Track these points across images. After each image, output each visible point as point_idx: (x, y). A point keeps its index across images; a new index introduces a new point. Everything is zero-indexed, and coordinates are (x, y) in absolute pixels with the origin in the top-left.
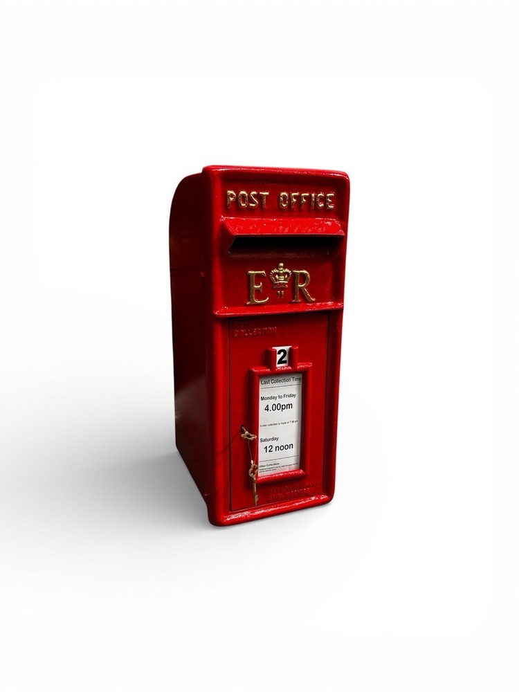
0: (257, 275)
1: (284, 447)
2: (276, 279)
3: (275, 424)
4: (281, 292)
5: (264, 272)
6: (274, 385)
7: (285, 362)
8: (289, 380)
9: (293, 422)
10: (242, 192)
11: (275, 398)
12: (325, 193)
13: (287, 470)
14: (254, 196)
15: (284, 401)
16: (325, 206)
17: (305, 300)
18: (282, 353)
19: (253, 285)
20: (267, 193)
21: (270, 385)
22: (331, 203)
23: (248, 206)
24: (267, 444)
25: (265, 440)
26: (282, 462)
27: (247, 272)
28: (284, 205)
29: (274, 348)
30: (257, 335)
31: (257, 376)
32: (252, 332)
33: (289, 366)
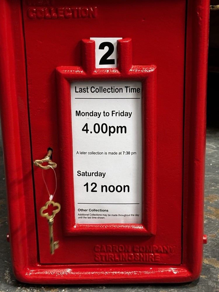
1: (115, 189)
3: (99, 153)
6: (95, 95)
7: (111, 62)
8: (120, 90)
9: (128, 153)
11: (97, 115)
13: (122, 222)
15: (113, 121)
18: (107, 49)
21: (89, 95)
24: (90, 180)
25: (85, 174)
26: (112, 209)
29: (91, 39)
30: (66, 17)
31: (66, 79)
32: (57, 12)
33: (118, 68)
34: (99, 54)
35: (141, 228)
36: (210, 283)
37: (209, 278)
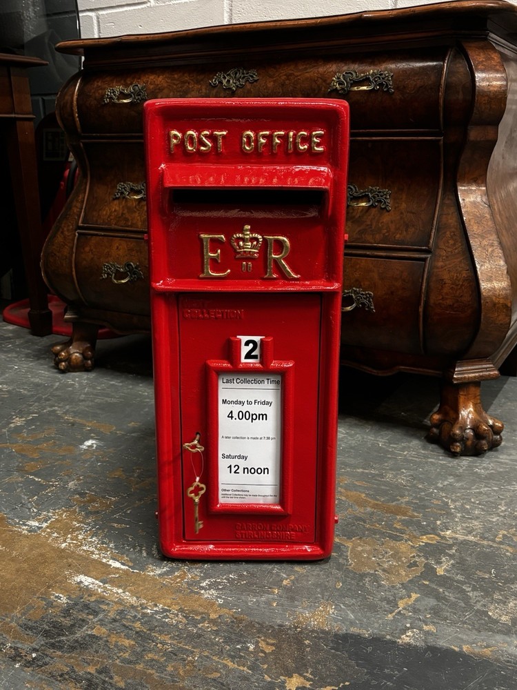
0: (212, 240)
1: (256, 471)
2: (238, 245)
3: (242, 438)
4: (247, 264)
5: (223, 236)
6: (240, 386)
7: (255, 357)
8: (262, 382)
9: (268, 438)
10: (191, 132)
11: (242, 403)
12: (310, 130)
13: (261, 502)
14: (206, 136)
15: (256, 409)
16: (310, 148)
17: (283, 275)
18: (251, 346)
19: (207, 252)
20: (225, 133)
21: (235, 385)
22: (318, 145)
23: (198, 150)
24: (233, 462)
25: (229, 457)
26: (251, 489)
27: (199, 235)
28: (248, 148)
29: (238, 337)
30: (216, 318)
31: (215, 371)
32: (208, 313)
33: (261, 363)
34: (245, 350)
35: (278, 508)
36: (341, 560)
37: (340, 556)
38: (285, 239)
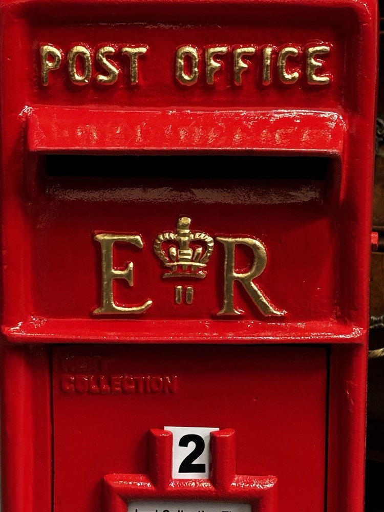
0: (117, 244)
2: (168, 254)
4: (185, 290)
5: (138, 238)
7: (200, 468)
10: (80, 49)
12: (304, 43)
14: (108, 56)
16: (304, 77)
17: (254, 311)
18: (192, 446)
19: (108, 268)
20: (143, 50)
22: (319, 71)
23: (94, 81)
27: (93, 235)
28: (186, 77)
29: (167, 428)
30: (124, 392)
31: (119, 496)
32: (110, 383)
33: (211, 480)
34: (179, 454)
38: (258, 243)
